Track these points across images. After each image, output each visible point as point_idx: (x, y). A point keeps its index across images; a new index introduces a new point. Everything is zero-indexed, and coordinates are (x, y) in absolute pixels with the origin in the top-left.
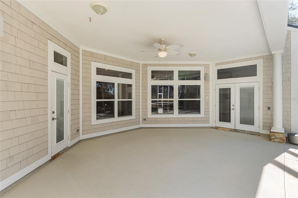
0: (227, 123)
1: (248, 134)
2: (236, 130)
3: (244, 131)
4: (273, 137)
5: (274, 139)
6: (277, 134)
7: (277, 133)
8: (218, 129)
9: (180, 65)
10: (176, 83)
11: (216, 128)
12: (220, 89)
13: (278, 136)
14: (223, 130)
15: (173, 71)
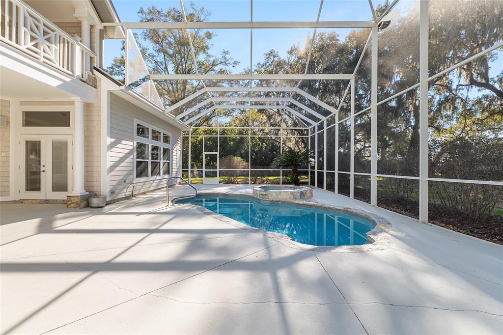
0: (36, 192)
1: (61, 204)
2: (47, 200)
3: (56, 200)
4: (69, 203)
5: (70, 204)
6: (73, 199)
7: (73, 197)
8: (24, 202)
11: (22, 201)
12: (27, 142)
13: (73, 200)
14: (31, 203)
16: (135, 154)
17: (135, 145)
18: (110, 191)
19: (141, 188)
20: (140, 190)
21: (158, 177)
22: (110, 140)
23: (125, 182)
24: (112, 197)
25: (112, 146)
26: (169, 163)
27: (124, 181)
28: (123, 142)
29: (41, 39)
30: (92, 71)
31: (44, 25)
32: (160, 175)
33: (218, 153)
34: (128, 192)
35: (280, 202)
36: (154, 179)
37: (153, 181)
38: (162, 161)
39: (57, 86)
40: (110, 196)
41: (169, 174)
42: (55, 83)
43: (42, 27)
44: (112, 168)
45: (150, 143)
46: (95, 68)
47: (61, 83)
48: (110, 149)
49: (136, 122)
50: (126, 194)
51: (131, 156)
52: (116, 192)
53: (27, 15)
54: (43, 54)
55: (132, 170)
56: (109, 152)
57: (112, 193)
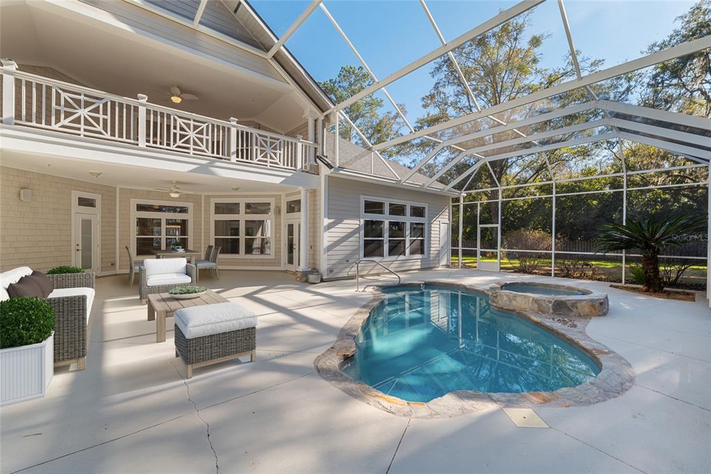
5: (297, 278)
6: (298, 273)
7: (298, 271)
9: (247, 196)
10: (242, 217)
15: (239, 204)
16: (362, 232)
17: (362, 222)
18: (328, 269)
19: (372, 269)
20: (370, 270)
21: (402, 257)
22: (326, 221)
23: (348, 261)
24: (331, 276)
25: (330, 227)
26: (422, 242)
27: (346, 261)
28: (345, 221)
29: (268, 150)
30: (316, 161)
31: (271, 138)
32: (405, 255)
33: (499, 226)
34: (353, 271)
35: (514, 313)
36: (394, 259)
37: (393, 261)
38: (408, 239)
39: (281, 183)
40: (328, 274)
41: (422, 252)
42: (278, 180)
43: (269, 140)
44: (330, 248)
45: (386, 219)
46: (318, 157)
47: (284, 179)
48: (328, 229)
49: (363, 199)
50: (350, 273)
51: (357, 235)
52: (335, 271)
53: (258, 136)
54: (269, 160)
55: (358, 250)
56: (326, 232)
57: (331, 271)
